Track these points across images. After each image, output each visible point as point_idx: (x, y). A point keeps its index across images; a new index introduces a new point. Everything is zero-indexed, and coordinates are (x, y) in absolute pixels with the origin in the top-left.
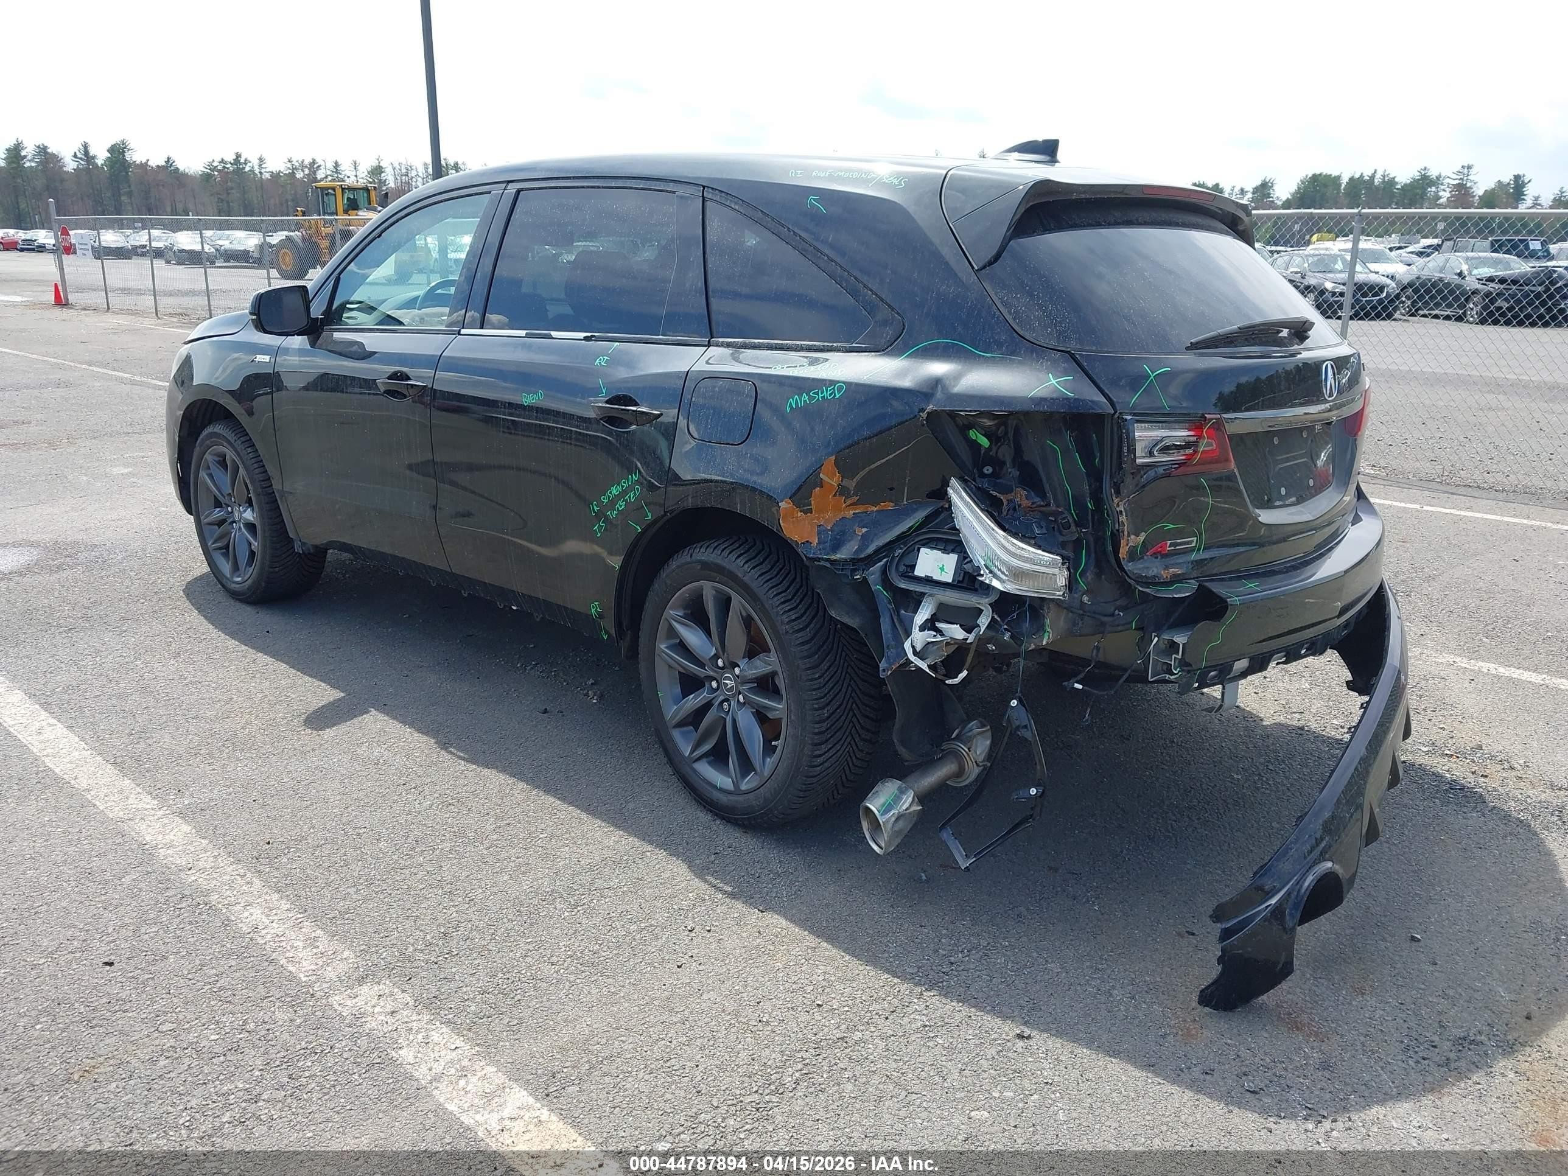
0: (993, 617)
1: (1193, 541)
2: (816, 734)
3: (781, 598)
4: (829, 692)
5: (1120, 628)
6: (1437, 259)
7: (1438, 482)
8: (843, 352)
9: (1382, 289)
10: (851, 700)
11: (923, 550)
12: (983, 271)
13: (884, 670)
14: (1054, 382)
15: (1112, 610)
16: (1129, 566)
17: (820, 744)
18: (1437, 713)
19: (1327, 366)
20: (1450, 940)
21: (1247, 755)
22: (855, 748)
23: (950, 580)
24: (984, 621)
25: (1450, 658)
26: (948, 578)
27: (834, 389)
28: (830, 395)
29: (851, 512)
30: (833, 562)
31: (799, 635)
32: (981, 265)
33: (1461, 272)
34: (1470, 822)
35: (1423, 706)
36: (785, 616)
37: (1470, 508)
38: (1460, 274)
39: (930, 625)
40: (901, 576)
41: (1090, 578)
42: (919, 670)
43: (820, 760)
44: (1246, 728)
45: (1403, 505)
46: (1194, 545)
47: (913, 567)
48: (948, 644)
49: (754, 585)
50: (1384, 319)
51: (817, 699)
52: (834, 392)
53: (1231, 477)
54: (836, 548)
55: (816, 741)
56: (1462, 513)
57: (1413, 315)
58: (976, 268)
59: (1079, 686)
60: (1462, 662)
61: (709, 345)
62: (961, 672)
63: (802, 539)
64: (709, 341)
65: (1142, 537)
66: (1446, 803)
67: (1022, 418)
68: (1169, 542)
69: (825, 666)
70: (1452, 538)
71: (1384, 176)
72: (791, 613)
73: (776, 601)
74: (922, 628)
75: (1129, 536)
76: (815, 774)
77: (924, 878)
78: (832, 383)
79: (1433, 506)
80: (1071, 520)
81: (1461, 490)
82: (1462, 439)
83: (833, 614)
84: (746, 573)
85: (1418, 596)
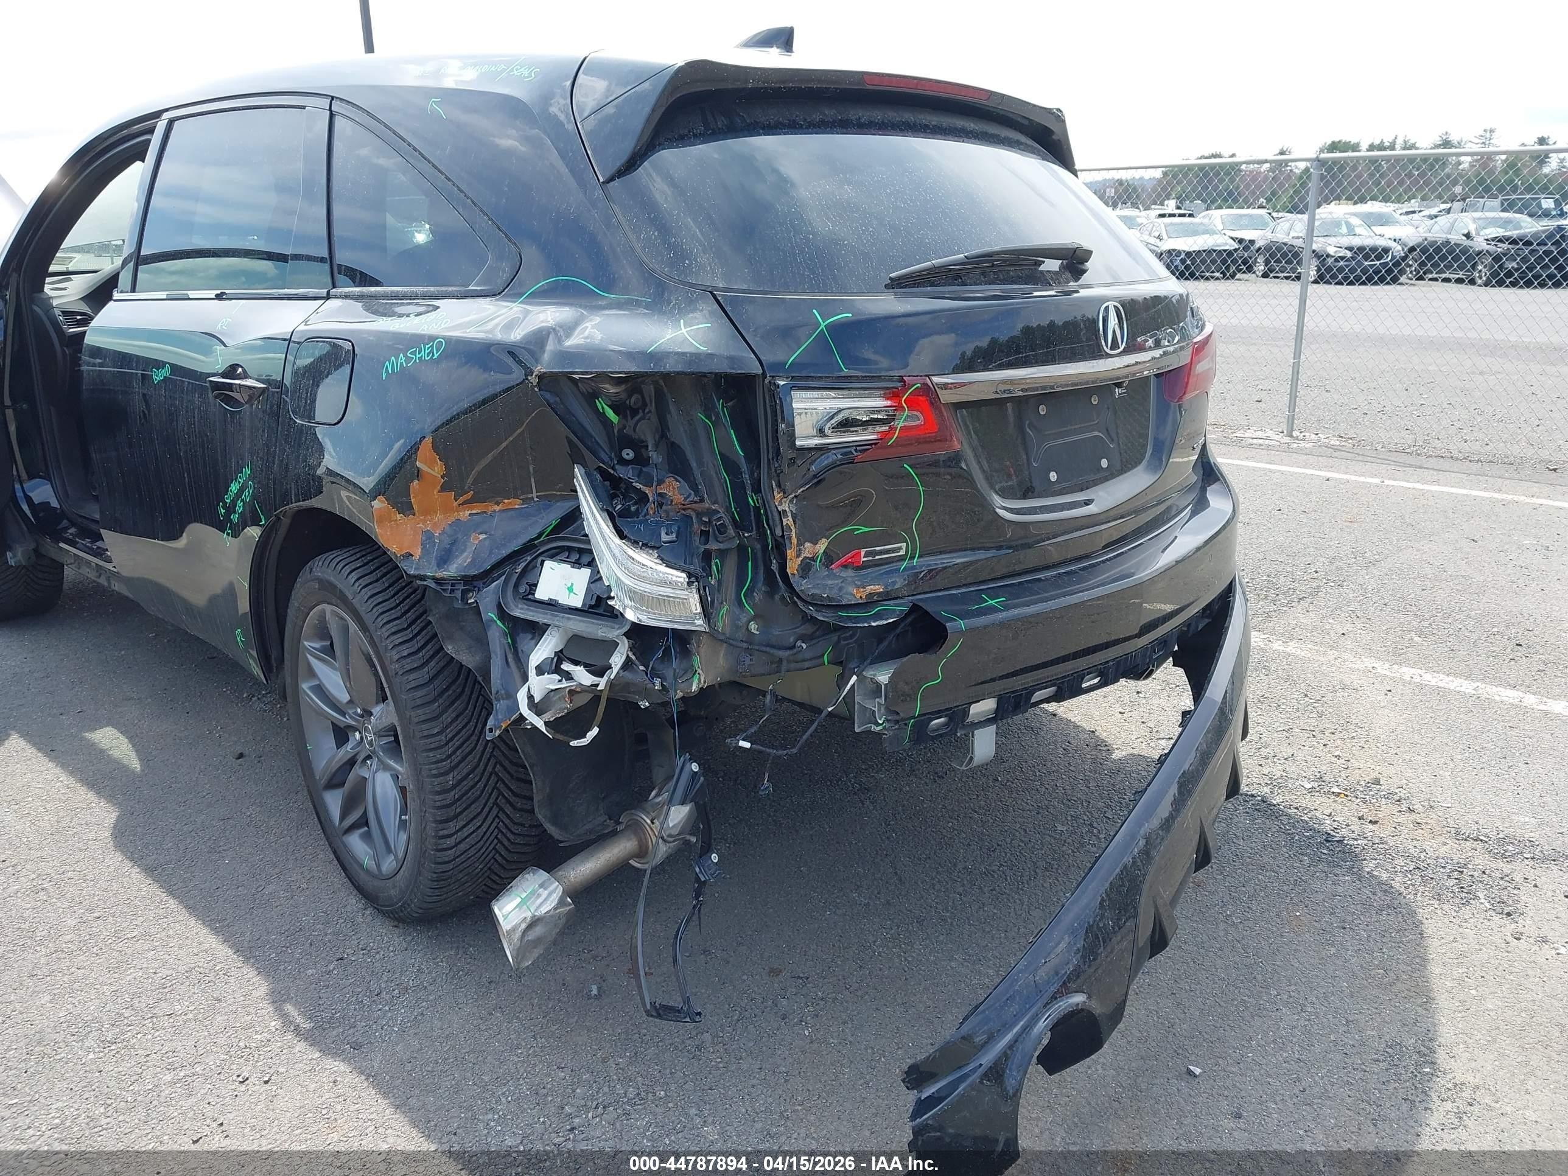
0: (628, 656)
1: (900, 548)
2: (439, 808)
3: (393, 627)
4: (454, 752)
5: (807, 664)
6: (1443, 221)
7: (1408, 453)
8: (458, 298)
9: (1386, 250)
10: (493, 761)
11: (548, 564)
12: (612, 184)
13: (491, 730)
14: (684, 331)
15: (792, 639)
16: (803, 586)
17: (447, 821)
18: (1337, 736)
19: (1107, 308)
20: (1270, 1076)
21: (1083, 798)
22: (507, 821)
23: (579, 605)
24: (617, 660)
25: (1369, 662)
26: (577, 601)
27: (432, 346)
28: (428, 354)
29: (467, 513)
30: (439, 581)
31: (412, 676)
32: (608, 174)
33: (1469, 233)
34: (1340, 889)
35: (1321, 727)
36: (394, 652)
37: (1436, 482)
38: (1468, 236)
39: (554, 666)
40: (523, 598)
41: (757, 599)
42: (535, 728)
43: (450, 842)
44: (1094, 761)
45: (1362, 479)
46: (902, 552)
47: (533, 586)
48: (572, 692)
49: (362, 609)
50: (1388, 283)
51: (436, 762)
52: (432, 351)
53: (956, 459)
54: (444, 560)
55: (439, 818)
56: (1426, 487)
57: (1421, 278)
58: (601, 180)
59: (747, 745)
60: (1383, 668)
61: (328, 297)
62: (589, 729)
63: (401, 550)
64: (328, 293)
65: (822, 546)
66: (1317, 860)
67: (661, 382)
68: (863, 552)
69: (448, 717)
70: (1407, 516)
71: (1405, 142)
72: (404, 647)
73: (385, 632)
74: (540, 671)
75: (800, 543)
76: (447, 859)
77: (595, 992)
78: (432, 338)
79: (1396, 480)
80: (727, 522)
81: (1433, 463)
82: (1445, 405)
83: (449, 649)
84: (355, 594)
85: (1351, 585)
